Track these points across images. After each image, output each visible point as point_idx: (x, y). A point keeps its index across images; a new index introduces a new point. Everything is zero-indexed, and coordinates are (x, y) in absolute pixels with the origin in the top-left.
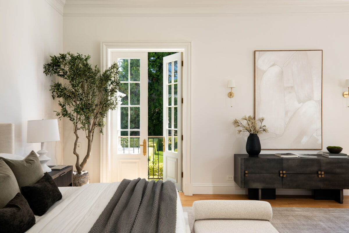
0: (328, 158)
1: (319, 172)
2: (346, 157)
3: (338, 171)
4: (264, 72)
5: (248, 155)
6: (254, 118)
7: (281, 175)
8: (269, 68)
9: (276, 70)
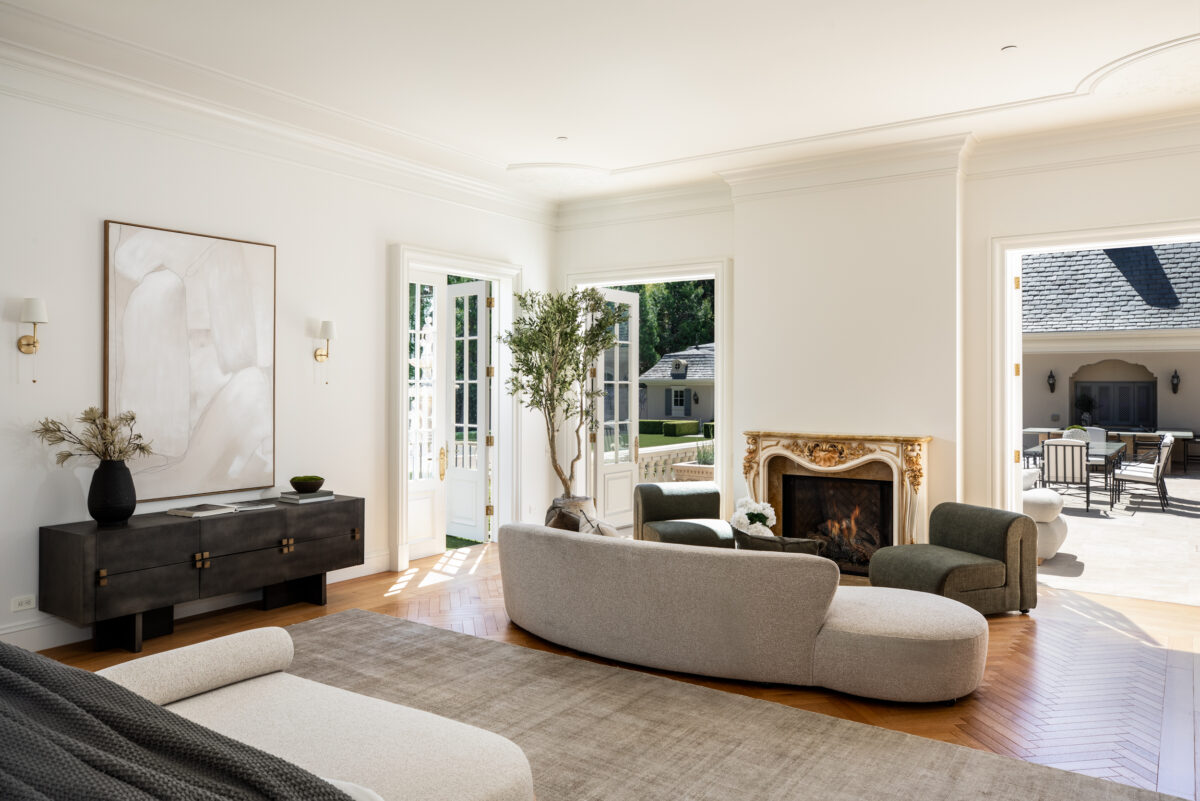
0: (298, 505)
1: (285, 542)
2: (332, 498)
3: (320, 531)
4: (134, 285)
5: (96, 523)
6: (105, 414)
7: (199, 565)
8: (148, 274)
9: (166, 281)
